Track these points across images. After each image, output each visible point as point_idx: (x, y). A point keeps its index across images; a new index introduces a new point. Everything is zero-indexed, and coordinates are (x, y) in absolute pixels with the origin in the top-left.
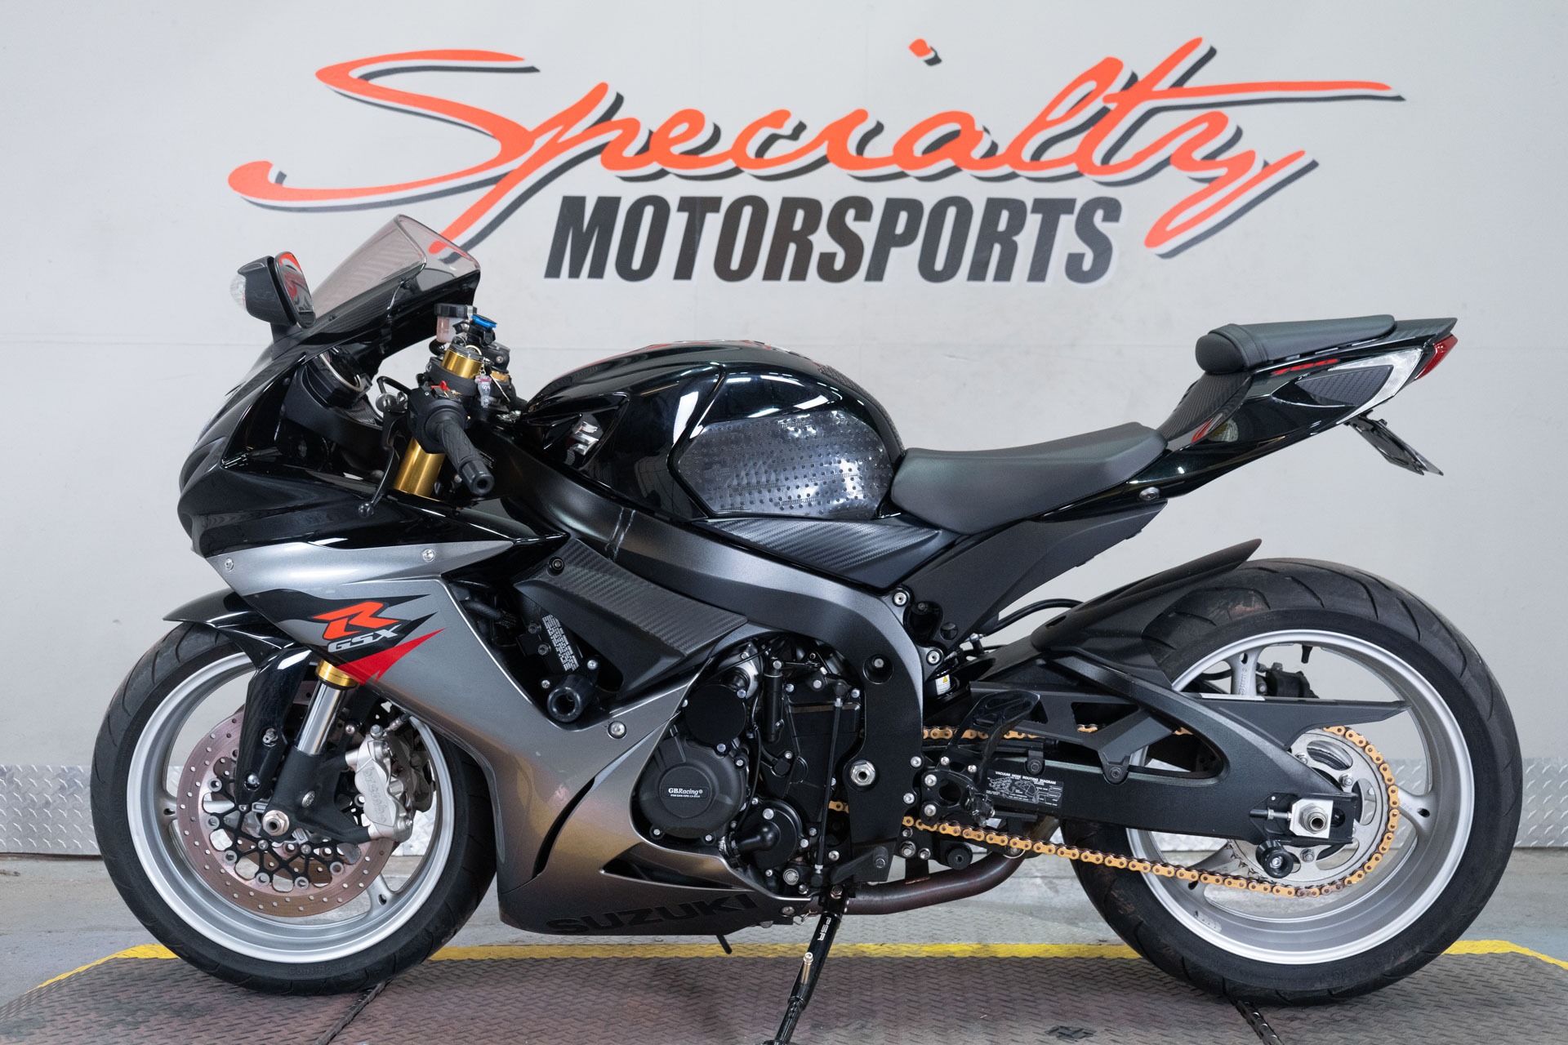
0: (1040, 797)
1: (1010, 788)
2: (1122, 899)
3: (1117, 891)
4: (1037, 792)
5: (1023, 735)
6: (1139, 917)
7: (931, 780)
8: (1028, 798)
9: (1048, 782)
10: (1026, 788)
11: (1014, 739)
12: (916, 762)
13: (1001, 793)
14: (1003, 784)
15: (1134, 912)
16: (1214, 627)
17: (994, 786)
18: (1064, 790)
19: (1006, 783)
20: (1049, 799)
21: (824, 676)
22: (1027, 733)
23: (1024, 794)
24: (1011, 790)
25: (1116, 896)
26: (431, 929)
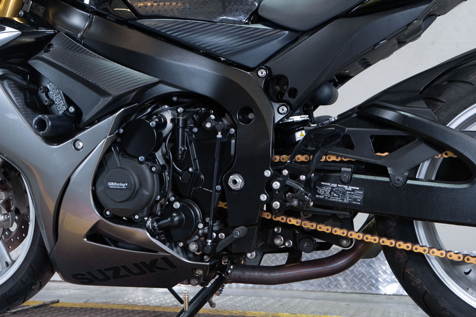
0: (349, 198)
1: (330, 193)
2: (412, 275)
3: (409, 269)
4: (347, 195)
5: (339, 159)
6: (424, 287)
7: (276, 185)
8: (342, 199)
9: (354, 188)
10: (340, 192)
11: (333, 161)
12: (268, 173)
13: (325, 197)
14: (326, 191)
15: (421, 284)
17: (320, 192)
18: (364, 193)
19: (328, 190)
20: (355, 200)
21: (213, 120)
22: (341, 156)
23: (339, 197)
24: (331, 195)
25: (409, 273)
26: (24, 280)
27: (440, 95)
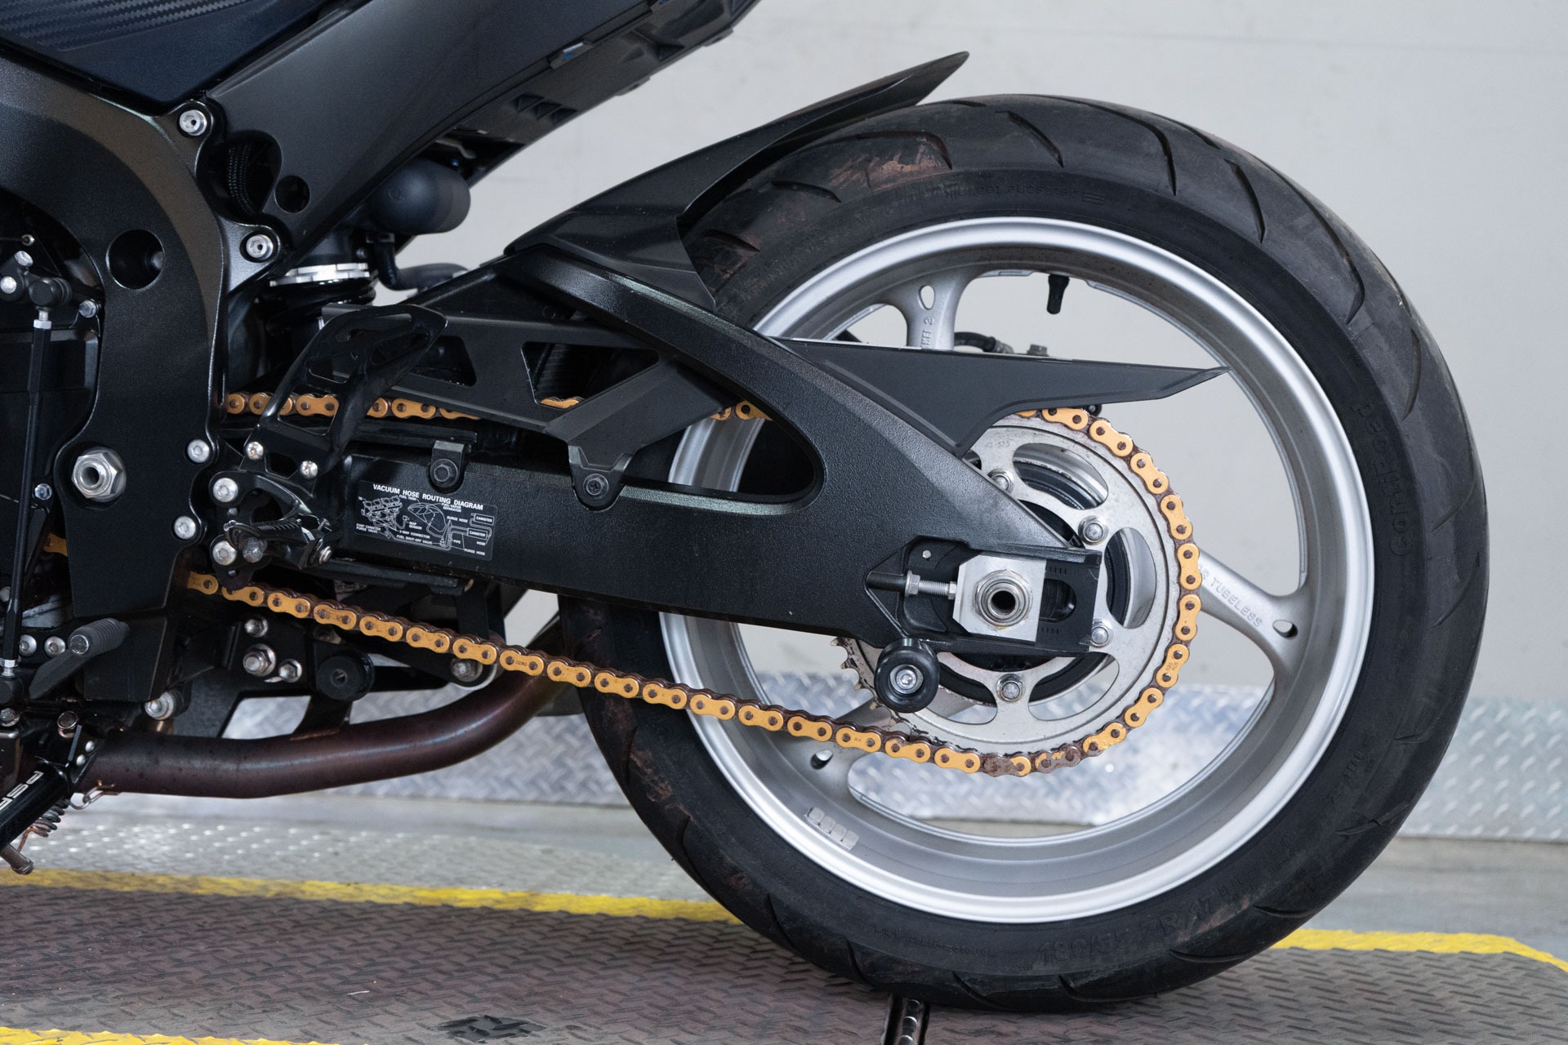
0: (455, 537)
1: (399, 519)
2: (649, 771)
3: (640, 753)
4: (448, 527)
5: (431, 413)
6: (681, 807)
7: (226, 489)
8: (432, 539)
9: (470, 505)
10: (429, 517)
11: (414, 419)
12: (199, 451)
13: (383, 529)
14: (387, 511)
15: (672, 799)
16: (836, 205)
17: (369, 515)
18: (497, 524)
19: (392, 508)
20: (471, 542)
21: (23, 268)
22: (438, 405)
23: (423, 532)
24: (401, 524)
25: (639, 763)
27: (746, 225)
